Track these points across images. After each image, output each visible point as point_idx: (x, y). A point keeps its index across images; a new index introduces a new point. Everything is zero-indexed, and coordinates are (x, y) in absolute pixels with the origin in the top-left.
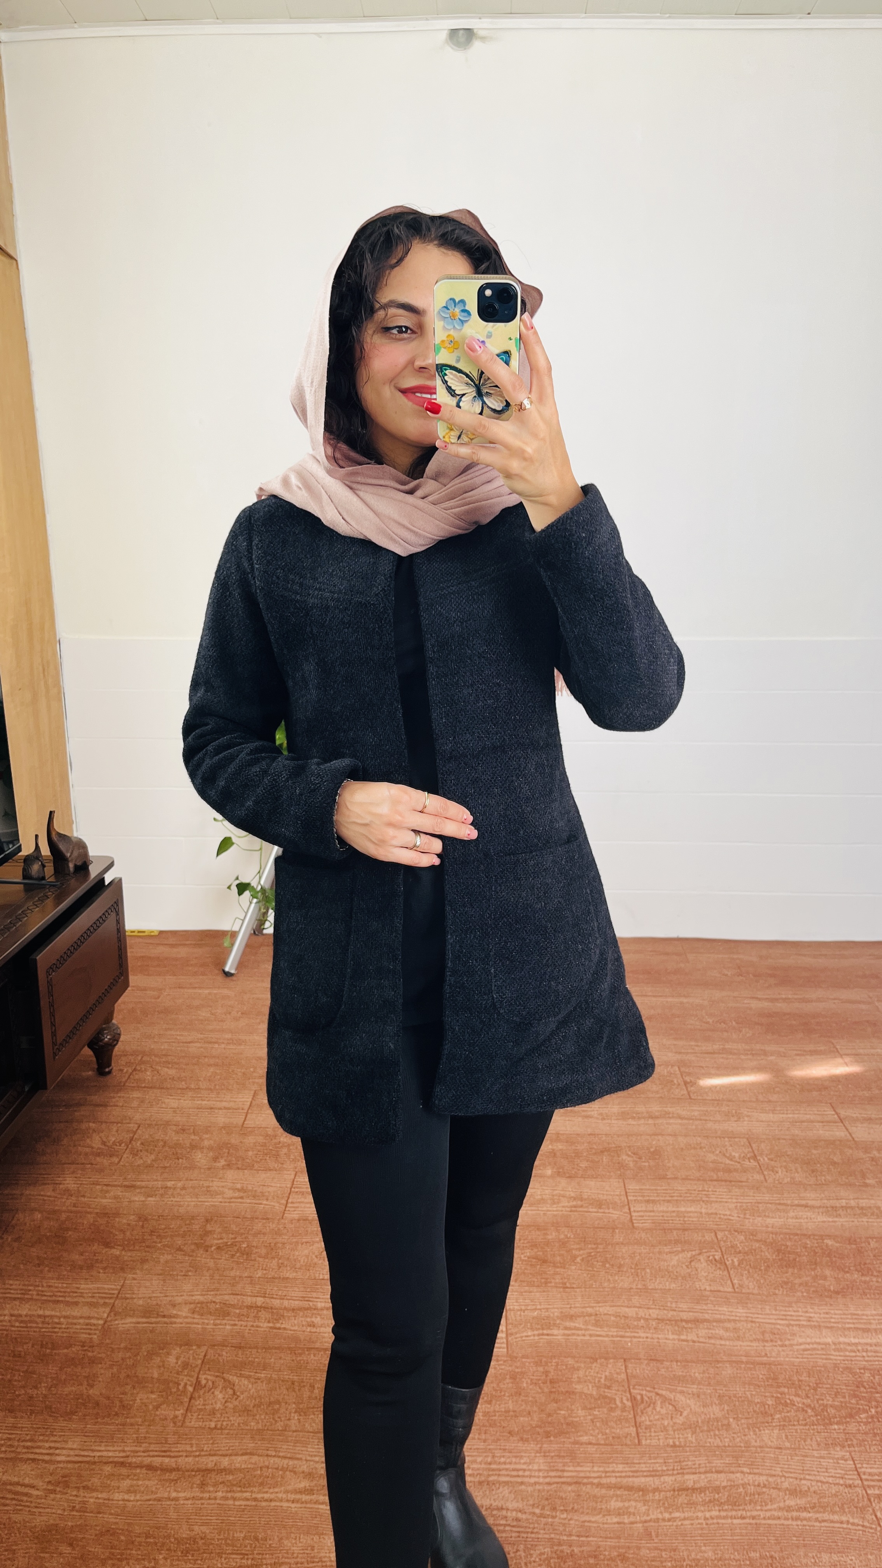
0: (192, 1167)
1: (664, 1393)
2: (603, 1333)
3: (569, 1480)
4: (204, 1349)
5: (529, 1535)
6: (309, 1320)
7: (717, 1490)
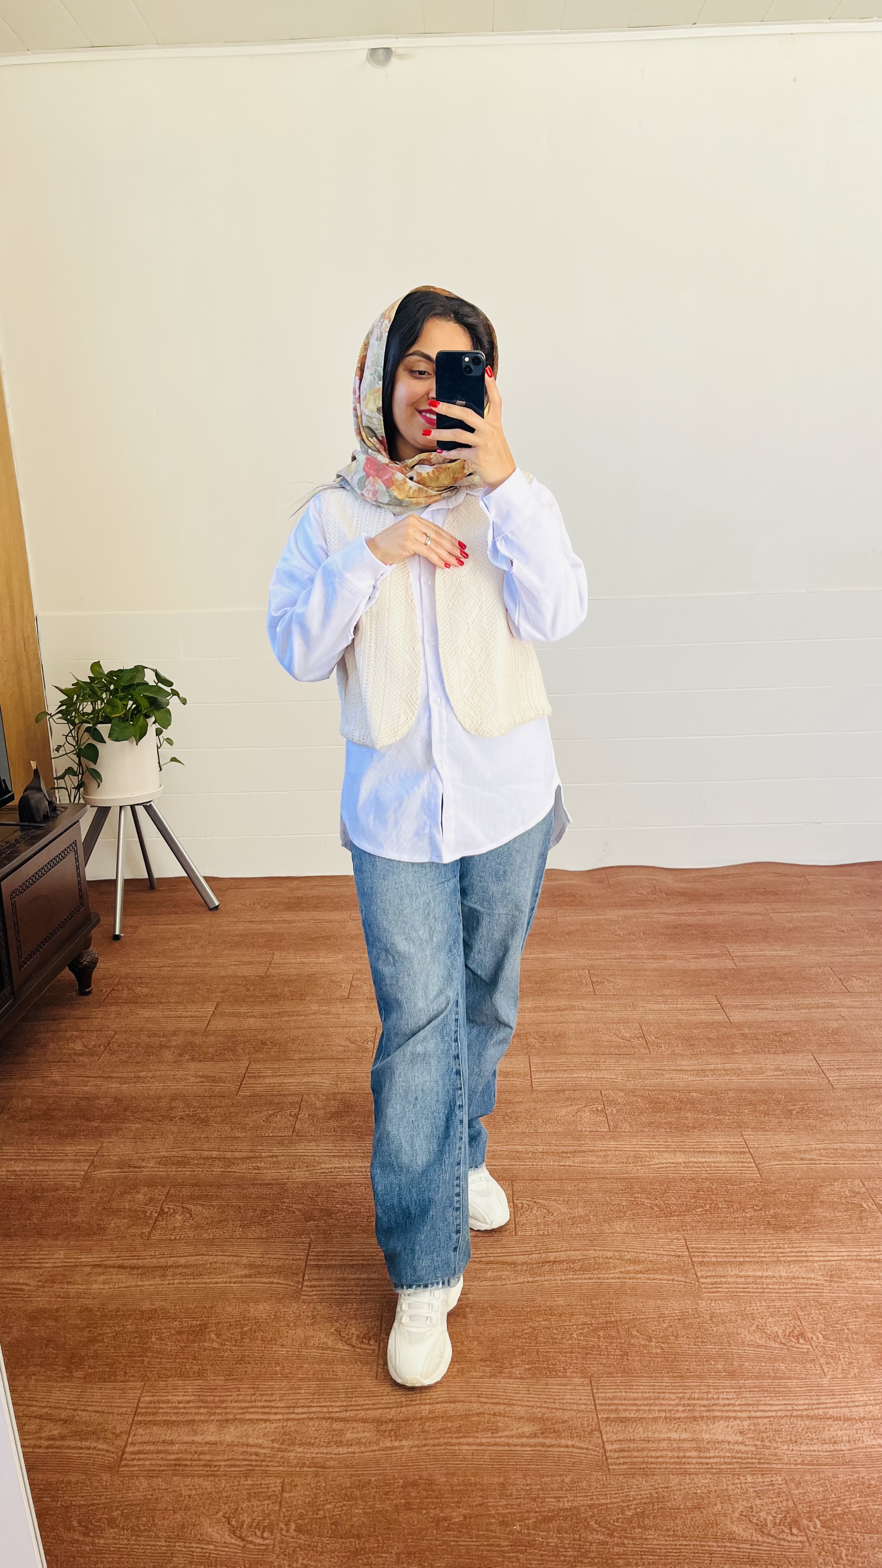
0: (161, 1062)
1: (540, 1201)
4: (167, 1188)
7: (574, 1262)
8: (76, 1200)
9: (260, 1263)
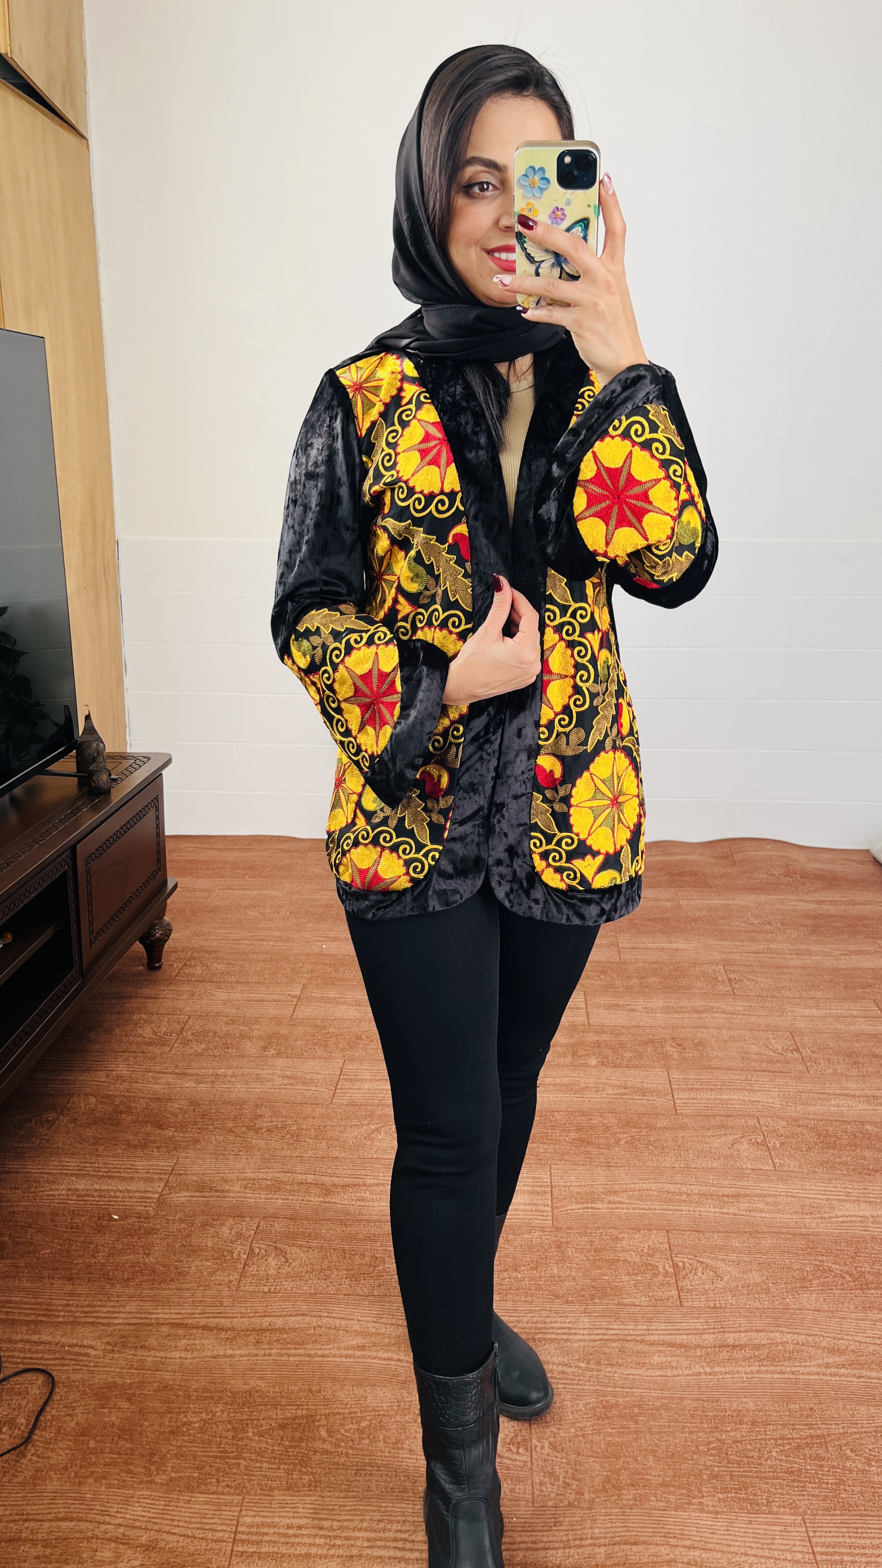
0: (242, 1056)
1: (705, 1260)
2: (646, 1207)
3: (614, 1337)
4: (257, 1220)
5: (575, 1387)
6: (358, 1195)
7: (757, 1347)
8: (149, 1232)
9: (374, 1330)
